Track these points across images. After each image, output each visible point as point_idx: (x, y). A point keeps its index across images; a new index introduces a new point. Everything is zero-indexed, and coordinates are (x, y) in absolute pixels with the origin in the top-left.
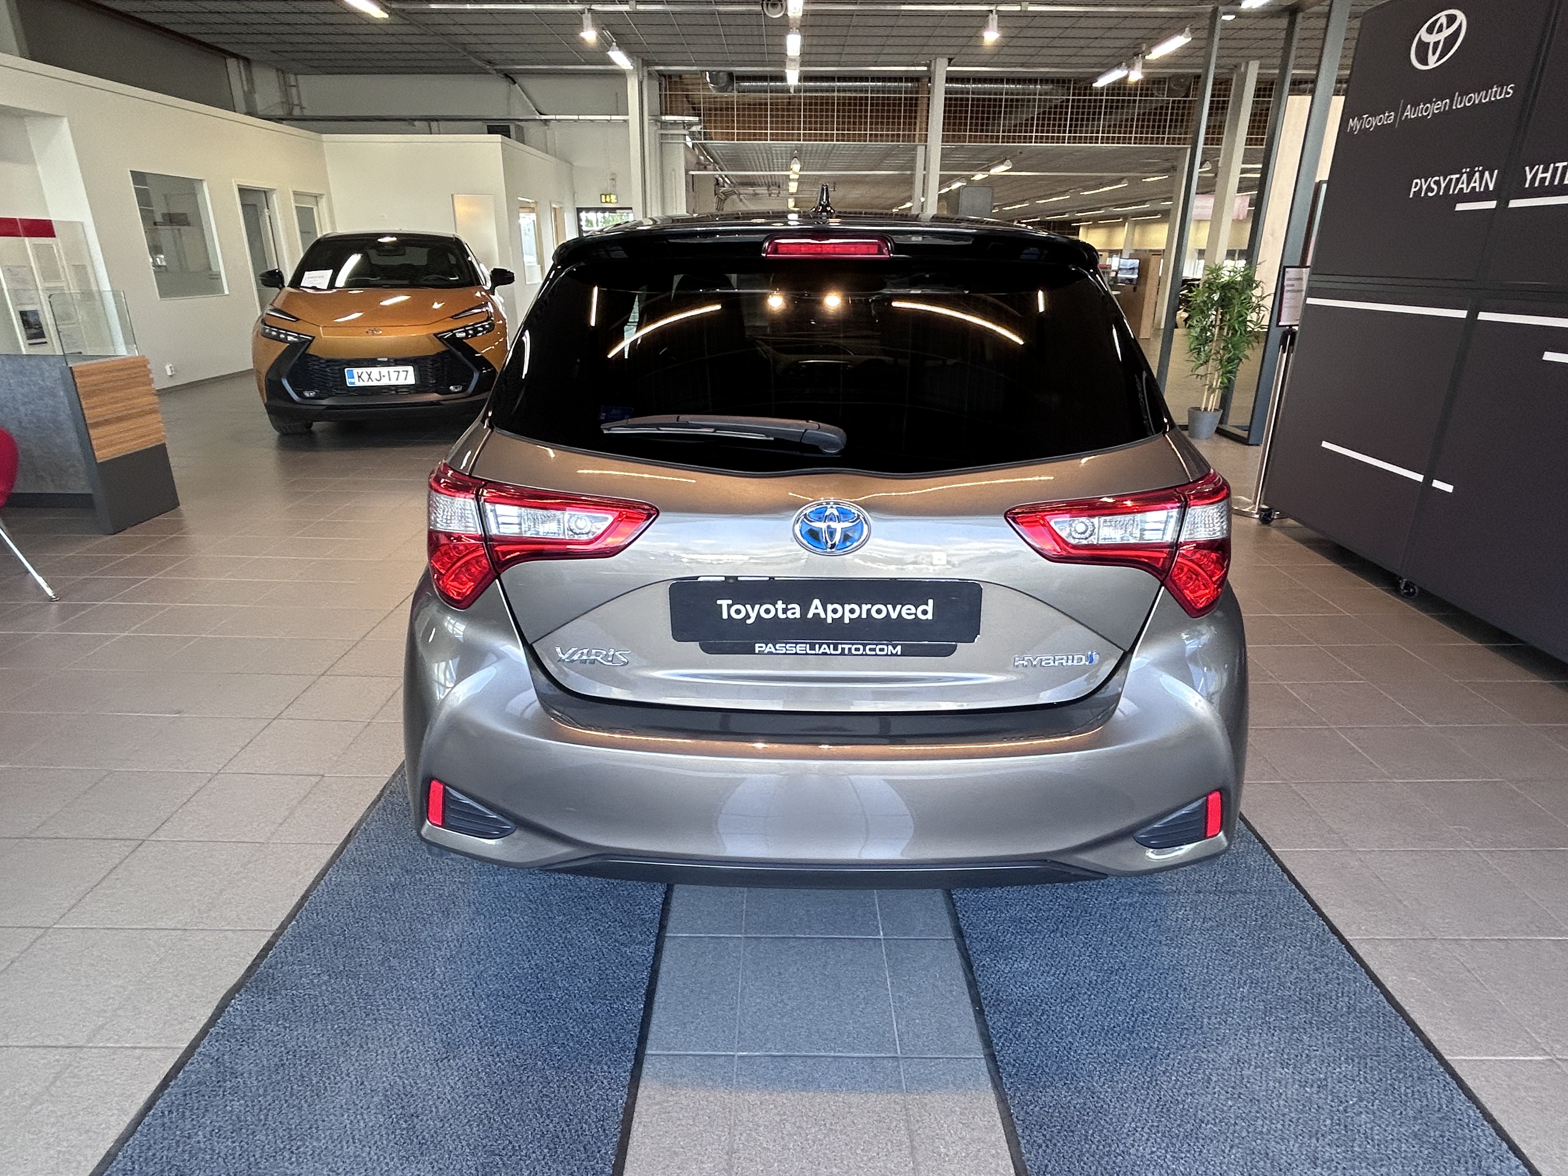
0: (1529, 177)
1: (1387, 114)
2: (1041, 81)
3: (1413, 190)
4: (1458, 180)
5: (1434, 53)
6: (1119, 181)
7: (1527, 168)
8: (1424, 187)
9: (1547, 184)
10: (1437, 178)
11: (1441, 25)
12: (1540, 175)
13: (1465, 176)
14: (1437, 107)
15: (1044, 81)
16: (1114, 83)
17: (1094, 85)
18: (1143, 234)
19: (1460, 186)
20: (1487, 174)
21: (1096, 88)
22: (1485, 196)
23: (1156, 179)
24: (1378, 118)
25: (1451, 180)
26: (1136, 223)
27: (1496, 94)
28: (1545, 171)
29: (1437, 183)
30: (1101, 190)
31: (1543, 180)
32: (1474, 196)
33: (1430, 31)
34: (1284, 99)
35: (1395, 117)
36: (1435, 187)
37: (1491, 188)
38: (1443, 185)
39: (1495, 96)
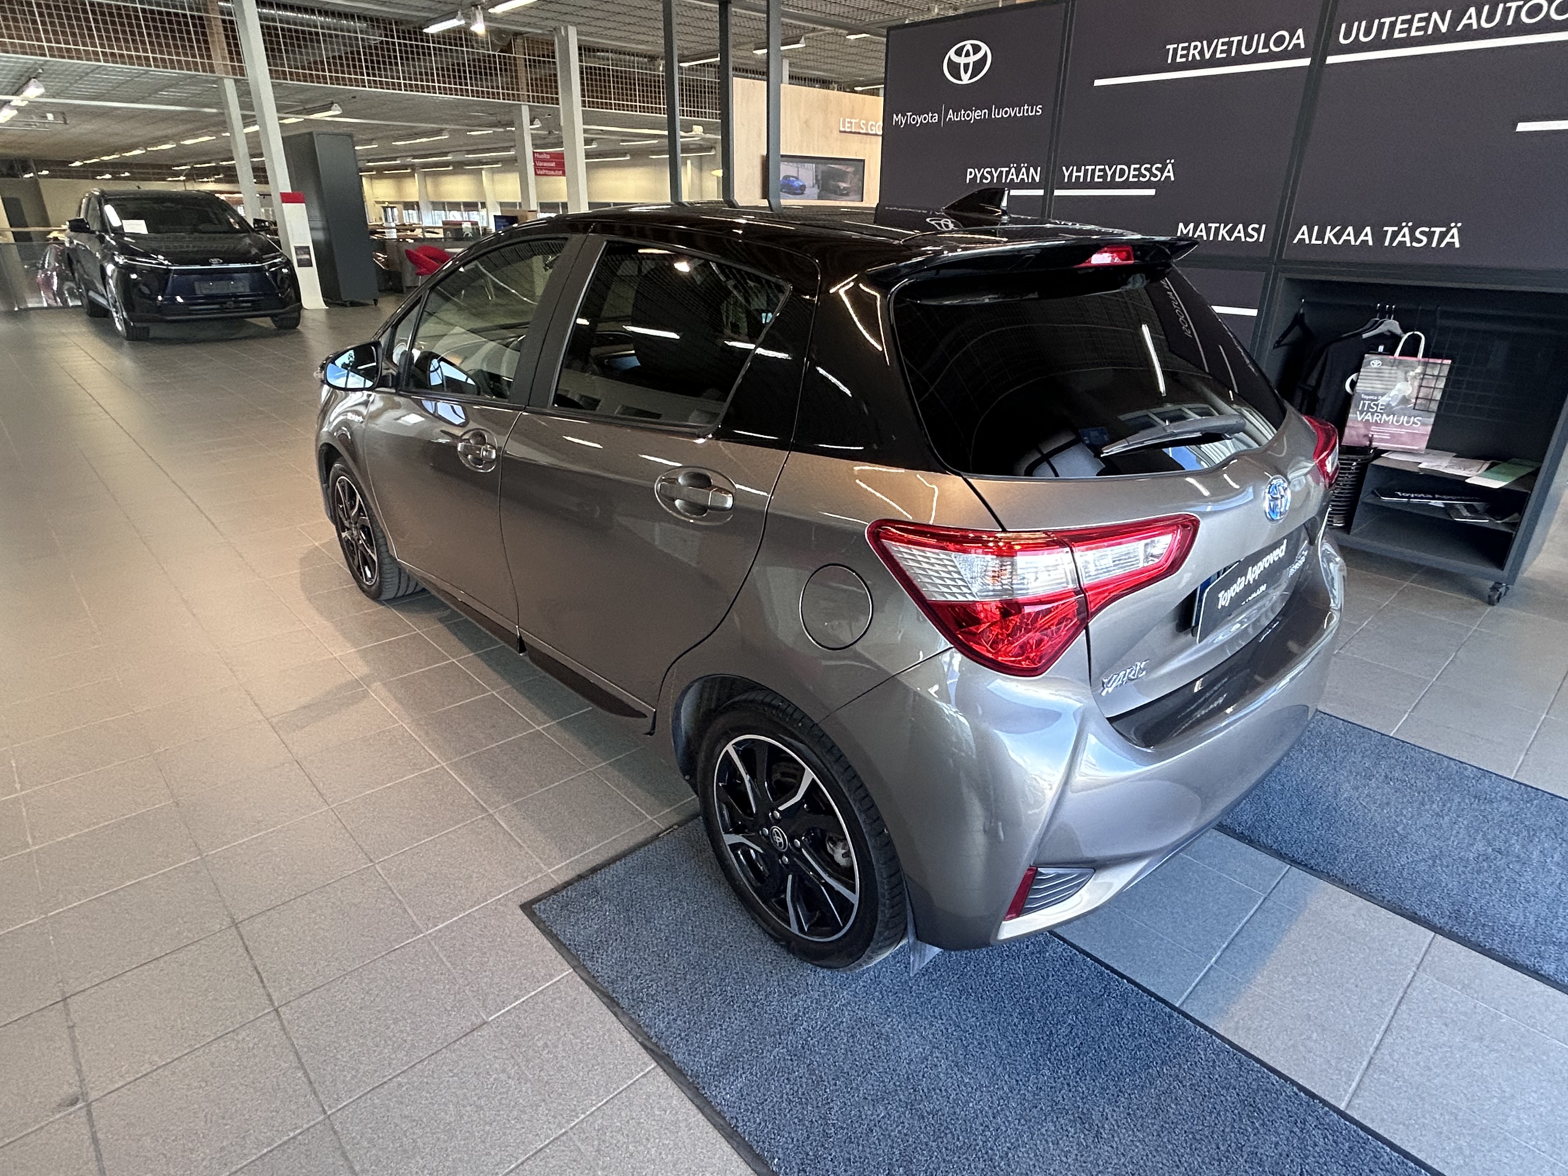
0: (1067, 174)
1: (930, 115)
2: (359, 17)
3: (969, 177)
4: (1008, 173)
5: (966, 72)
6: (439, 132)
7: (1064, 168)
8: (979, 176)
9: (1081, 180)
10: (989, 169)
11: (968, 51)
12: (1075, 174)
13: (1013, 170)
14: (977, 115)
15: (362, 18)
16: (444, 31)
17: (425, 30)
18: (436, 185)
19: (1010, 177)
20: (1032, 170)
21: (427, 35)
22: (1033, 185)
23: (479, 133)
24: (923, 117)
25: (1001, 172)
26: (426, 174)
27: (1026, 111)
28: (1079, 171)
29: (990, 173)
30: (418, 141)
31: (1078, 177)
32: (1022, 185)
33: (958, 53)
34: (730, 79)
35: (939, 118)
36: (989, 177)
37: (1037, 179)
38: (995, 175)
39: (1027, 112)
